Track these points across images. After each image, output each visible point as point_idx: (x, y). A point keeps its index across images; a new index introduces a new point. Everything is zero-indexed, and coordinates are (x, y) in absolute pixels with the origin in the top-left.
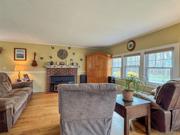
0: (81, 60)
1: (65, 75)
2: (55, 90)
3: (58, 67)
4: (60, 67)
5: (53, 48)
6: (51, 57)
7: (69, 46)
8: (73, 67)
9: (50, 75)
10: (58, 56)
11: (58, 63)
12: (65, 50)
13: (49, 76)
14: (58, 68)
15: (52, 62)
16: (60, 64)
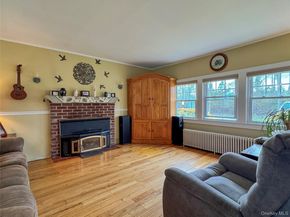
0: (120, 87)
1: (91, 117)
2: (73, 152)
3: (77, 101)
4: (81, 101)
5: (64, 59)
6: (60, 79)
7: (98, 59)
8: (106, 100)
9: (60, 119)
10: (75, 76)
11: (76, 93)
12: (89, 65)
13: (56, 120)
14: (77, 104)
15: (63, 89)
16: (81, 94)
